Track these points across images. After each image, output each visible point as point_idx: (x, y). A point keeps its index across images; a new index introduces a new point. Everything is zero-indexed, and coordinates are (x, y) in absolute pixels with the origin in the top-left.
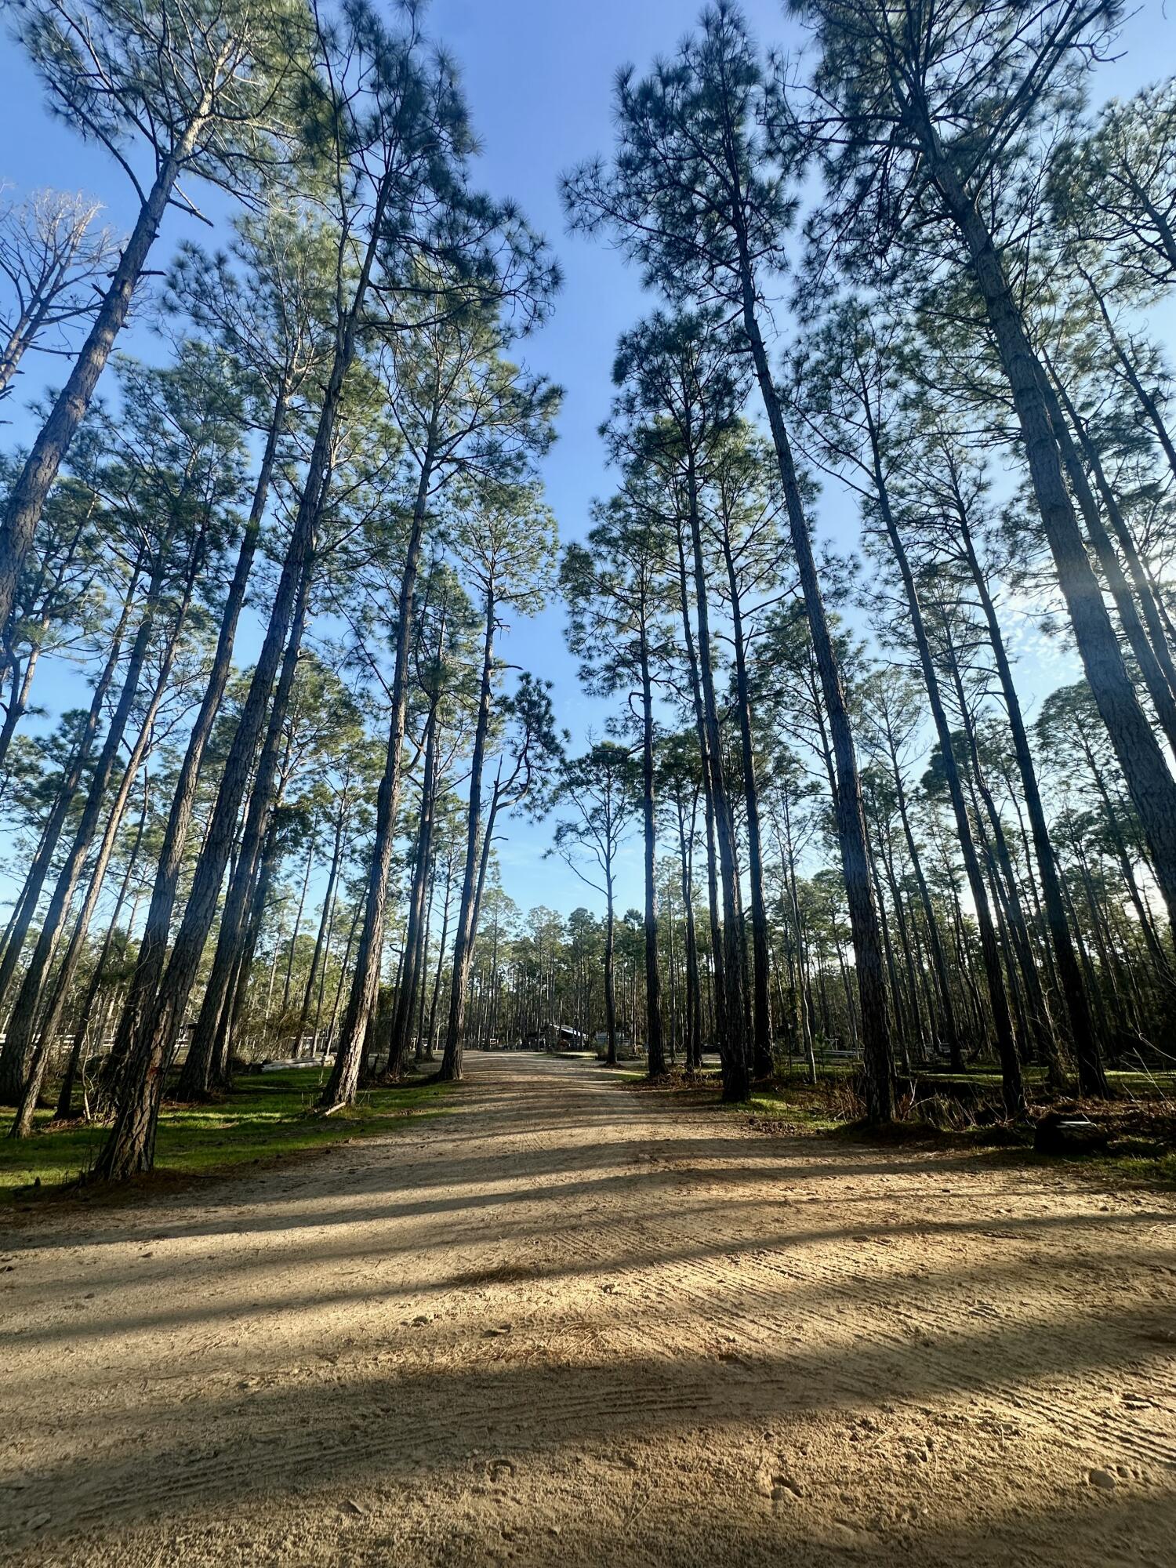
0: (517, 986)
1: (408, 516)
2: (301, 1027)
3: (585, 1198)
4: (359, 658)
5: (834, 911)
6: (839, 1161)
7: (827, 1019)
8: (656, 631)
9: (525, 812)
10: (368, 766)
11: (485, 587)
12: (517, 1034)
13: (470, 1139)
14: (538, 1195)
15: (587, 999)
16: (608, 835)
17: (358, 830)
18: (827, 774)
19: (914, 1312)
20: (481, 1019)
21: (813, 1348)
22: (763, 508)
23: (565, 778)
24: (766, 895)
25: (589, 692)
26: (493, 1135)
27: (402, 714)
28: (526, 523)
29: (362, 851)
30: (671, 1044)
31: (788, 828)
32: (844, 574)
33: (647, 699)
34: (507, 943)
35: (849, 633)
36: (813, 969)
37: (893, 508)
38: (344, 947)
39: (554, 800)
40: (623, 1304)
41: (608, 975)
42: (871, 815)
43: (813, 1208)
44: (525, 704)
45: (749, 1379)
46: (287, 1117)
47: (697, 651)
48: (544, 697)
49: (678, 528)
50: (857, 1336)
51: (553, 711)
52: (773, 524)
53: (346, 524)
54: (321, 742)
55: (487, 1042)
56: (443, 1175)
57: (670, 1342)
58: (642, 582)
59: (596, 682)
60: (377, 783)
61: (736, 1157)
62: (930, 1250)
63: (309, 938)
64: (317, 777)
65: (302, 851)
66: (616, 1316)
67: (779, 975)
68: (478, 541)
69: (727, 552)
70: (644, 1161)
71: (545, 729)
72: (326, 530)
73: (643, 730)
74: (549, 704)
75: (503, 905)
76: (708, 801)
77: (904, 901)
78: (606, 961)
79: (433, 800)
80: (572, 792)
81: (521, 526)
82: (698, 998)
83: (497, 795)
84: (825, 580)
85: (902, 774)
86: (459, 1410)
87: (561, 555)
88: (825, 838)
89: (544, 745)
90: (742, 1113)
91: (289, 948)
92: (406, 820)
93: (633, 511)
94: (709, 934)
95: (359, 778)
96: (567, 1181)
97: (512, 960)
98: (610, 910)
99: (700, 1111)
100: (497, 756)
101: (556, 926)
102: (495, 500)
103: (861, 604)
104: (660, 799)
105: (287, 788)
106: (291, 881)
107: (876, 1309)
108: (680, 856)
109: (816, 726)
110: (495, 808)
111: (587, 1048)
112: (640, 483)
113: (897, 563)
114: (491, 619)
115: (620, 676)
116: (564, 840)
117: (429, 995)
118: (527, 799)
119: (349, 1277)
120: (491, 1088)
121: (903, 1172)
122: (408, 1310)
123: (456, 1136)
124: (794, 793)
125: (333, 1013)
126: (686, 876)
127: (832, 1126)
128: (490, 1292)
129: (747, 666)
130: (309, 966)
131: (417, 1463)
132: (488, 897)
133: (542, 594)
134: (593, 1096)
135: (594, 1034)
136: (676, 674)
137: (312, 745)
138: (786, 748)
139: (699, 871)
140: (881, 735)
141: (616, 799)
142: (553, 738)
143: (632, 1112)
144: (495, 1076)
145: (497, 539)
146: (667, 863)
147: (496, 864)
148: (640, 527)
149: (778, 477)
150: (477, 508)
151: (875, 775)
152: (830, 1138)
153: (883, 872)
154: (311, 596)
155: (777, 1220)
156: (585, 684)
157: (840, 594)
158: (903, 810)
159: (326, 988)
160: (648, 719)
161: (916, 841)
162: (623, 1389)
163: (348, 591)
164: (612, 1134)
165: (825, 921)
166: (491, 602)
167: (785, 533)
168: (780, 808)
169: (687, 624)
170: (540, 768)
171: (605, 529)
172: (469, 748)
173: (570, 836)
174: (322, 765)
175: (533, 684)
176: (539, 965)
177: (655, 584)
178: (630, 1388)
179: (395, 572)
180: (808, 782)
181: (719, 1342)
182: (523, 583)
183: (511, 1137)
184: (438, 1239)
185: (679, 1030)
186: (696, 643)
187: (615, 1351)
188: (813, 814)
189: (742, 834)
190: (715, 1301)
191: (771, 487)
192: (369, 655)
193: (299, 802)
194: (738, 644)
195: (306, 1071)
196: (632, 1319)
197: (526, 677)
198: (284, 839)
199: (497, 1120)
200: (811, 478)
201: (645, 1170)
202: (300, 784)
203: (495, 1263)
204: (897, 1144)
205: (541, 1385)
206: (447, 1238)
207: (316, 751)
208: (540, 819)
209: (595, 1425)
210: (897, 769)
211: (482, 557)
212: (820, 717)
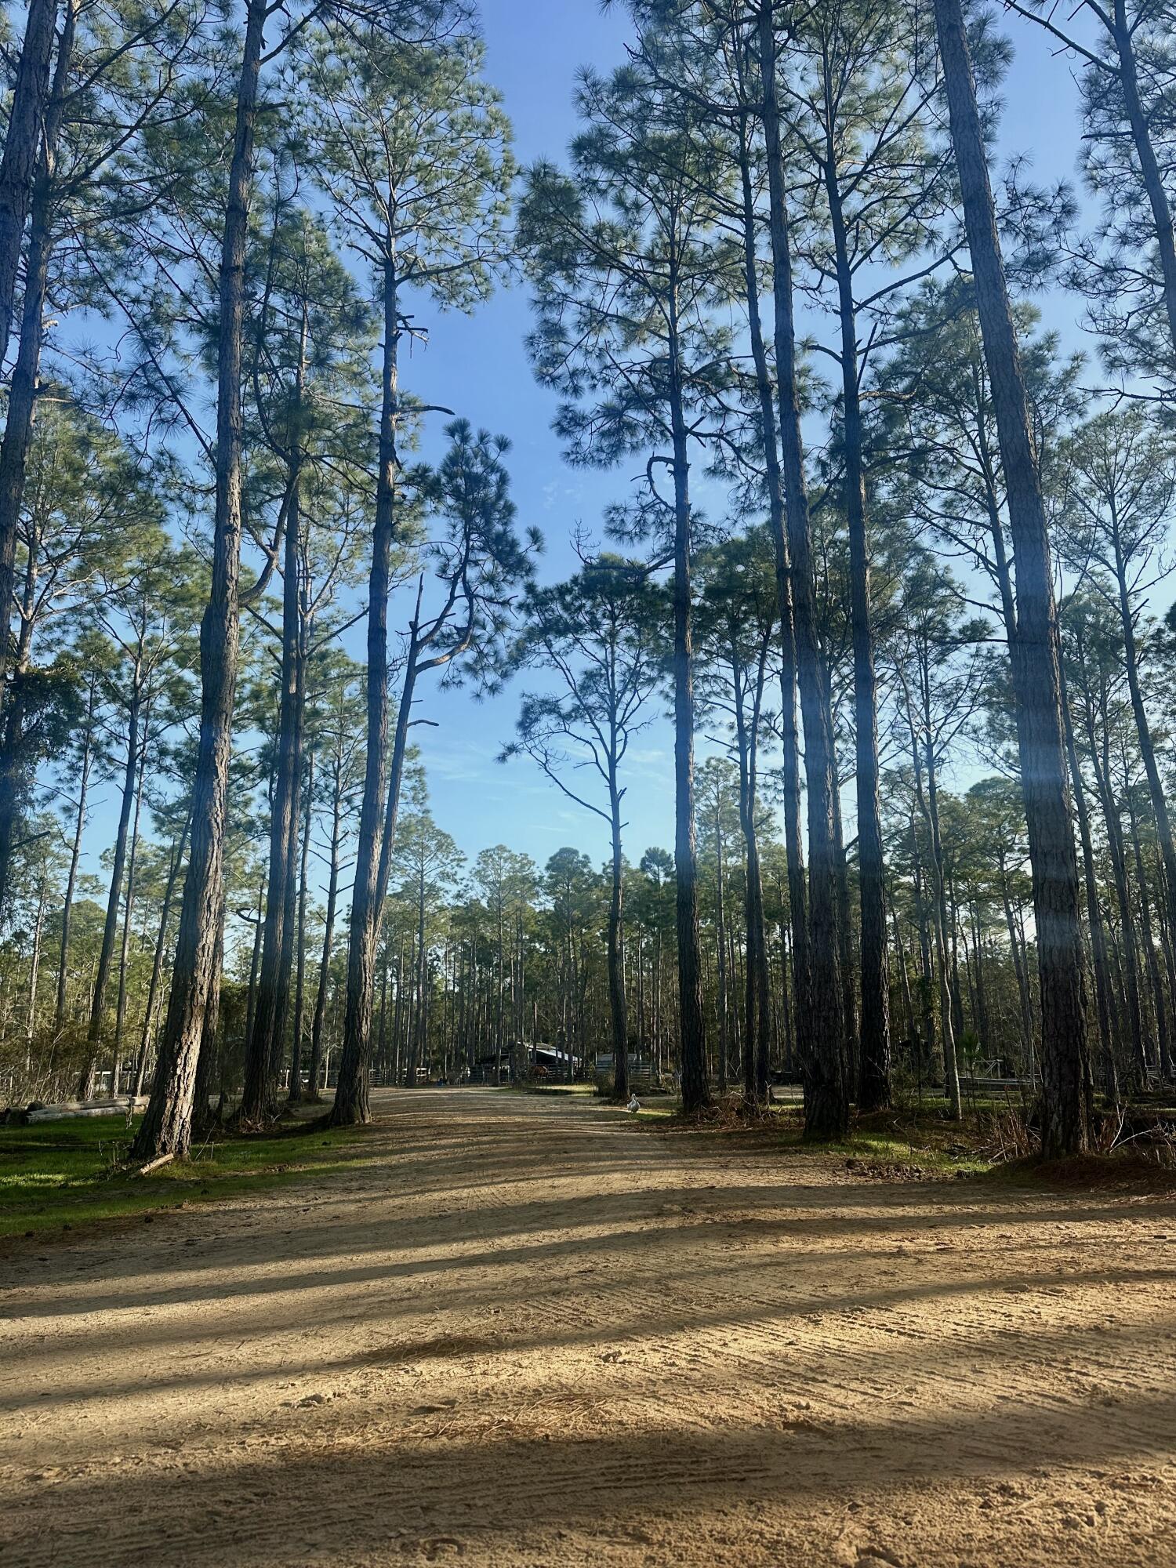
0: (459, 981)
1: (226, 112)
2: (91, 1052)
3: (575, 1258)
4: (150, 386)
5: (1005, 848)
6: (990, 1209)
7: (984, 1029)
8: (697, 339)
9: (466, 677)
10: (179, 599)
11: (377, 252)
12: (462, 1060)
13: (385, 1197)
14: (500, 1258)
15: (578, 998)
16: (612, 720)
17: (168, 716)
18: (999, 605)
19: (1092, 1369)
20: (400, 1036)
21: (930, 1412)
22: (900, 95)
23: (536, 619)
24: (886, 821)
25: (575, 457)
26: (422, 1192)
27: (236, 490)
28: (452, 124)
29: (177, 754)
30: (720, 1071)
31: (926, 704)
32: (1044, 223)
33: (680, 470)
34: (441, 909)
35: (1050, 341)
36: (963, 948)
37: (1146, 91)
38: (155, 923)
39: (518, 656)
40: (633, 1373)
41: (615, 956)
42: (1075, 680)
43: (944, 1258)
44: (460, 481)
45: (828, 1448)
46: (75, 1179)
47: (772, 377)
48: (492, 467)
49: (741, 135)
50: (999, 1397)
51: (512, 494)
52: (920, 126)
53: (110, 129)
54: (92, 555)
55: (411, 1073)
56: (340, 1242)
57: (707, 1411)
58: (673, 243)
59: (588, 439)
60: (195, 631)
61: (823, 1206)
62: (1125, 1300)
63: (94, 907)
64: (88, 620)
65: (71, 753)
66: (624, 1386)
67: (903, 957)
68: (362, 163)
69: (831, 183)
70: (671, 1214)
71: (499, 527)
72: (71, 140)
73: (674, 528)
74: (503, 480)
75: (433, 844)
76: (786, 658)
77: (1126, 830)
78: (610, 936)
79: (300, 661)
80: (549, 645)
81: (442, 131)
82: (765, 994)
83: (416, 646)
84: (1009, 237)
85: (1134, 604)
86: (376, 1491)
87: (519, 188)
88: (991, 722)
89: (498, 556)
90: (835, 1155)
91: (60, 925)
92: (256, 695)
93: (657, 98)
94: (785, 889)
95: (164, 622)
96: (546, 1241)
97: (452, 938)
98: (617, 846)
99: (765, 1154)
100: (414, 580)
101: (524, 880)
102: (389, 77)
103: (1075, 282)
104: (702, 656)
105: (34, 639)
106: (53, 808)
107: (1034, 1367)
108: (737, 756)
109: (985, 518)
110: (413, 671)
111: (579, 1079)
112: (668, 41)
113: (1146, 201)
114: (392, 316)
115: (632, 427)
116: (535, 728)
117: (309, 1000)
118: (469, 656)
119: (195, 1360)
120: (418, 1133)
121: (1093, 1218)
122: (291, 1390)
123: (362, 1195)
124: (939, 641)
125: (144, 1025)
126: (747, 788)
127: (983, 1168)
128: (421, 1367)
129: (863, 405)
130: (97, 954)
131: (313, 1545)
132: (406, 830)
133: (485, 267)
134: (590, 1139)
135: (592, 1056)
136: (733, 421)
137: (74, 562)
138: (929, 560)
139: (770, 780)
140: (1100, 534)
141: (626, 657)
142: (514, 544)
143: (652, 1157)
144: (423, 1117)
145: (397, 157)
146: (715, 770)
147: (420, 772)
148: (670, 132)
149: (931, 32)
150: (358, 94)
151: (1086, 608)
152: (979, 1182)
153: (1091, 780)
154: (52, 274)
155: (885, 1273)
156: (566, 443)
157: (1038, 263)
158: (1132, 669)
159: (129, 988)
160: (682, 506)
161: (1153, 721)
162: (632, 1462)
163: (121, 264)
164: (618, 1182)
165: (986, 867)
166: (390, 284)
167: (937, 142)
168: (913, 669)
169: (755, 323)
170: (490, 600)
171: (602, 134)
172: (362, 565)
173: (547, 722)
174: (96, 598)
175: (473, 442)
176: (497, 946)
177: (696, 247)
178: (644, 1461)
179: (207, 225)
180: (964, 620)
181: (783, 1409)
182: (449, 246)
183: (454, 1193)
184: (336, 1314)
185: (734, 1047)
186: (770, 361)
187: (620, 1423)
188: (971, 677)
189: (846, 714)
190: (782, 1366)
191: (916, 50)
192: (168, 380)
193: (57, 664)
194: (847, 359)
195: (102, 1120)
196: (650, 1390)
197: (459, 430)
198: (35, 731)
199: (431, 1173)
200: (993, 33)
201: (673, 1223)
202: (57, 633)
203: (430, 1335)
204: (1087, 1186)
205: (505, 1462)
206: (349, 1313)
207: (82, 572)
208: (493, 689)
209: (589, 1500)
210: (1125, 595)
211: (372, 193)
212: (991, 498)
